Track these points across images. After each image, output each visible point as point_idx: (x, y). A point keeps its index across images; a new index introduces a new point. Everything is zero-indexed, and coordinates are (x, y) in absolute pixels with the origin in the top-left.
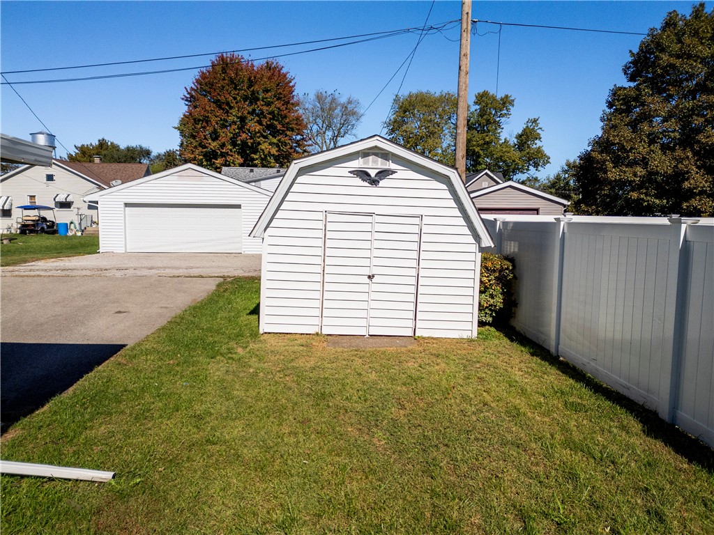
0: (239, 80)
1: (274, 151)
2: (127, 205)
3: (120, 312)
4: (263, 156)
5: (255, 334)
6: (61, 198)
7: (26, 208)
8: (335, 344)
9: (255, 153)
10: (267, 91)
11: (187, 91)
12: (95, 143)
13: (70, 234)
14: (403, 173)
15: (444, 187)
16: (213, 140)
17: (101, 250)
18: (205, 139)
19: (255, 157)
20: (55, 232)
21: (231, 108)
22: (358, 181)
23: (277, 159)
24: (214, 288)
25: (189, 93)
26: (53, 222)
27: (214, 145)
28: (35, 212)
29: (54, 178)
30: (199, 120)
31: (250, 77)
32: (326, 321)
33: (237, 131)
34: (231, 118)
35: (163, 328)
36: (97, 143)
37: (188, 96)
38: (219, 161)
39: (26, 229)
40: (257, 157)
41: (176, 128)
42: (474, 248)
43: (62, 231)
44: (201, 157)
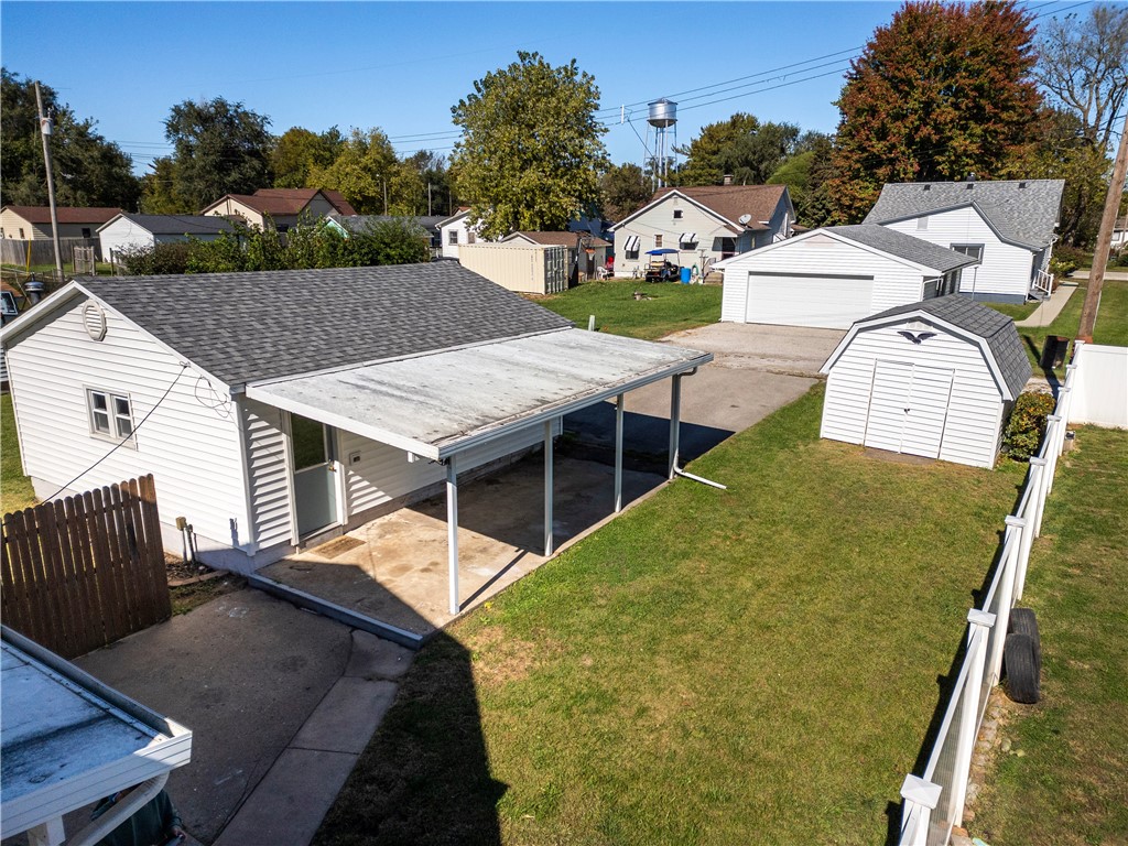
0: (932, 44)
1: (973, 148)
2: (751, 273)
3: (733, 406)
4: (953, 158)
5: (817, 437)
6: (686, 239)
7: (654, 253)
8: (870, 454)
9: (941, 153)
10: (975, 53)
11: (853, 65)
12: (727, 119)
13: (692, 282)
14: (942, 336)
15: (977, 349)
16: (879, 140)
17: (722, 319)
18: (868, 139)
19: (940, 159)
20: (678, 278)
21: (913, 87)
22: (905, 339)
23: (980, 160)
24: (807, 390)
25: (855, 68)
26: (676, 267)
27: (879, 147)
28: (660, 258)
29: (682, 214)
30: (864, 110)
31: (949, 37)
32: (868, 437)
33: (918, 123)
34: (912, 104)
35: (758, 424)
36: (729, 120)
37: (854, 72)
38: (882, 172)
39: (653, 277)
40: (944, 159)
41: (835, 104)
42: (999, 399)
43: (684, 277)
44: (859, 165)
